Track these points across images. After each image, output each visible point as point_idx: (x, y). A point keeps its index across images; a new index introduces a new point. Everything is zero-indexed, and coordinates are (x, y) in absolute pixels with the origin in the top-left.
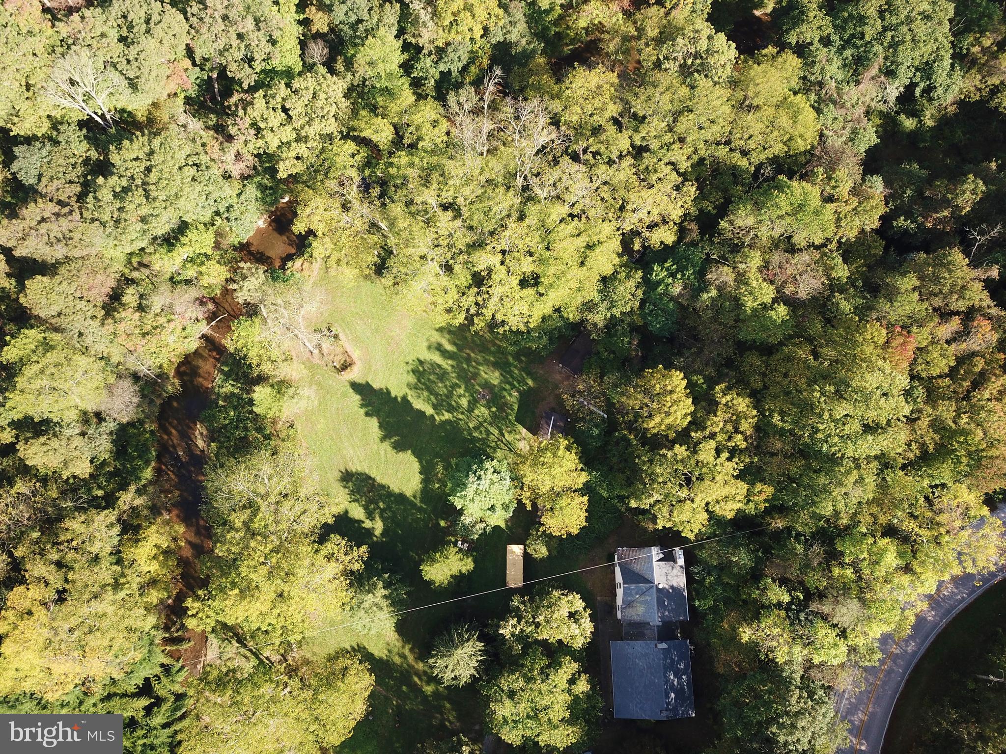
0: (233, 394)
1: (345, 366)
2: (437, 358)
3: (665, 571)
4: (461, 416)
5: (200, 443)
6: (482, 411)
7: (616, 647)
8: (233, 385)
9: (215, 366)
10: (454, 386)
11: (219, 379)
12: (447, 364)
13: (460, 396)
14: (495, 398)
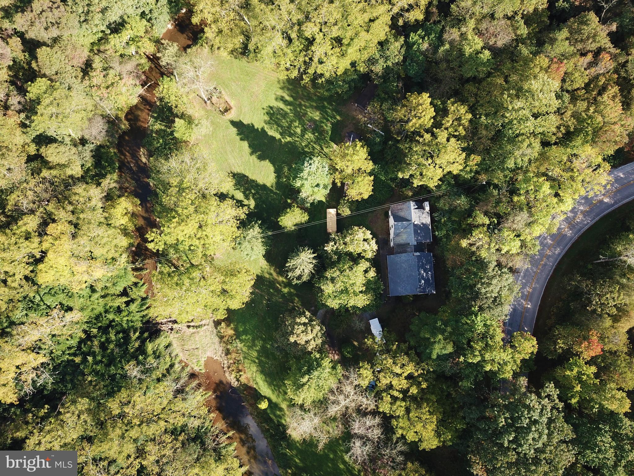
0: (161, 130)
1: (226, 110)
2: (281, 105)
3: (418, 215)
4: (297, 139)
5: (144, 160)
6: (309, 136)
7: (391, 258)
8: (160, 124)
9: (148, 114)
10: (292, 121)
11: (151, 120)
12: (287, 109)
13: (296, 127)
14: (317, 128)
